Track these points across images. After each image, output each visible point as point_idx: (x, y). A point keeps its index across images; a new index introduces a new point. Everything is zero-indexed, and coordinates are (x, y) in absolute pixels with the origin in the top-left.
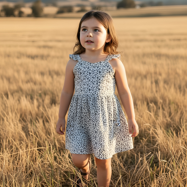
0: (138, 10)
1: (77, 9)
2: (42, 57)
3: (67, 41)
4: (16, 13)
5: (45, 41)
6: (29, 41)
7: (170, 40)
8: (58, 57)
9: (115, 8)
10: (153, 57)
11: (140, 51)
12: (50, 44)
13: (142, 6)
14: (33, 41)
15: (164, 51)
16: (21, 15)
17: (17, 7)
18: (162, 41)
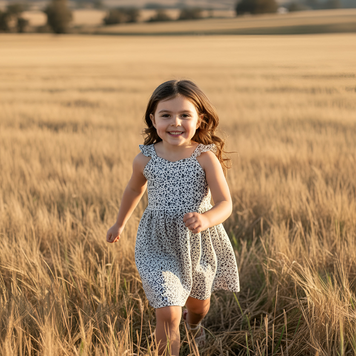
0: (282, 18)
1: (147, 14)
2: (75, 127)
3: (135, 91)
4: (12, 23)
5: (81, 90)
6: (43, 90)
7: (348, 89)
8: (108, 128)
9: (231, 13)
10: (308, 126)
11: (277, 114)
12: (92, 97)
13: (292, 8)
14: (51, 91)
15: (331, 114)
16: (22, 27)
17: (14, 10)
18: (329, 91)
